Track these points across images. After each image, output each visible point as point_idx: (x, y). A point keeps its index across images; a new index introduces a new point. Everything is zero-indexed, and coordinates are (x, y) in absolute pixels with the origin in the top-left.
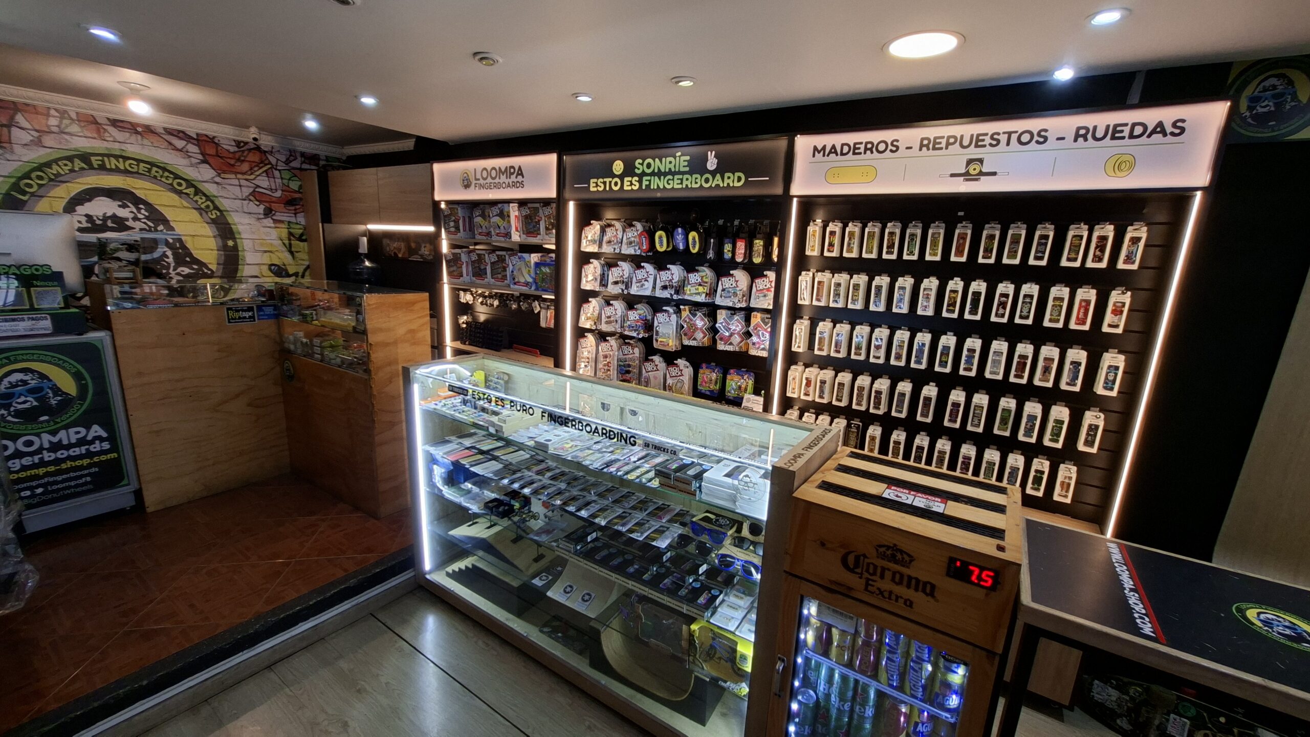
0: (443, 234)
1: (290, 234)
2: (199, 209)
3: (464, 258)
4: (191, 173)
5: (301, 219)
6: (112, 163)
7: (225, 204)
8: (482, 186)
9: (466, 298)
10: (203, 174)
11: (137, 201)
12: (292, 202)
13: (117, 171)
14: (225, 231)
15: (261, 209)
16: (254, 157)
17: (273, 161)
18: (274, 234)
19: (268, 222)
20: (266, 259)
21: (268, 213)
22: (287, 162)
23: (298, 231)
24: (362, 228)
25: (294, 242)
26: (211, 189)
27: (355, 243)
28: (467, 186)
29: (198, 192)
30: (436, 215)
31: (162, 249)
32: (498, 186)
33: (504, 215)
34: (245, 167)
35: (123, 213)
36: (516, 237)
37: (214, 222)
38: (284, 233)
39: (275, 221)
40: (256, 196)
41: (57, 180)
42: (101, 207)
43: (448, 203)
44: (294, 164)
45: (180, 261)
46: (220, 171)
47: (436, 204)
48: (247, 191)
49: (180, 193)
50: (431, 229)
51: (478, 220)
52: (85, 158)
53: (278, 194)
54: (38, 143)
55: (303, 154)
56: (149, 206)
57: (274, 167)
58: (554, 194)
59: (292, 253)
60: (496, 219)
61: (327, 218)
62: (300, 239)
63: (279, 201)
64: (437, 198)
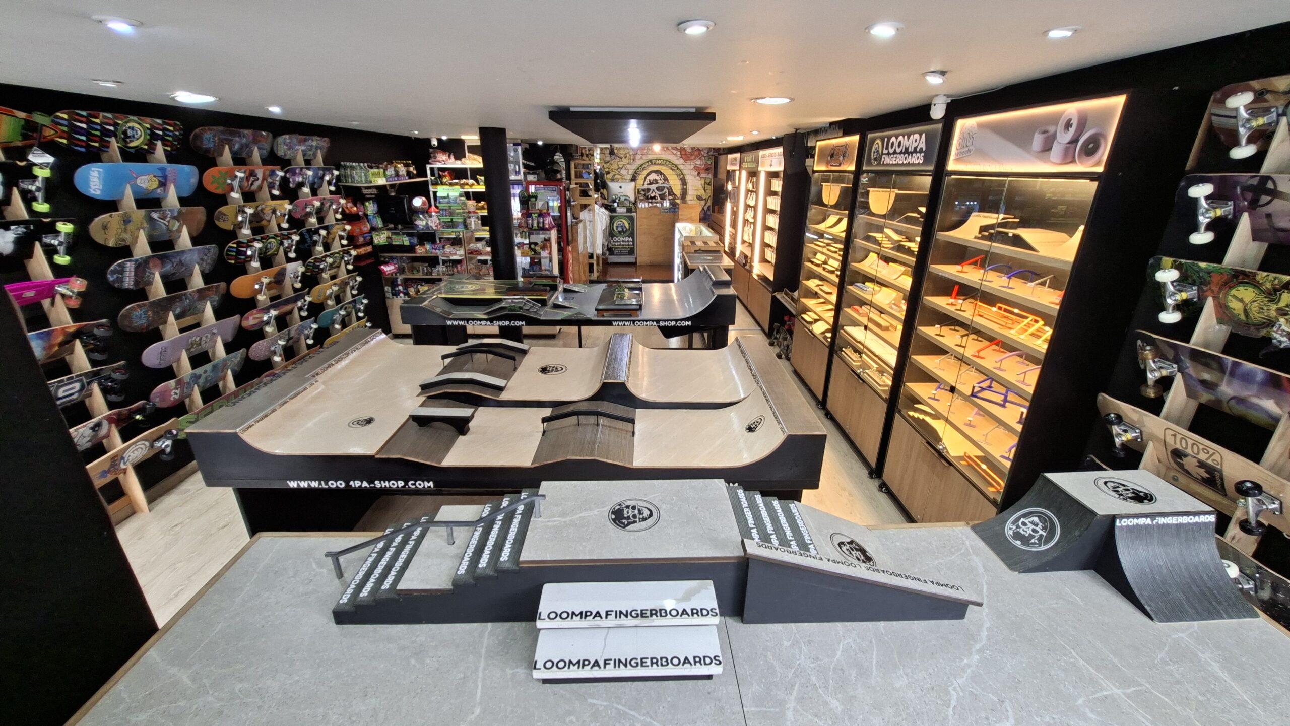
0: (729, 182)
1: (705, 182)
2: (677, 175)
3: (733, 192)
4: (676, 162)
6: (657, 162)
7: (685, 172)
10: (679, 162)
11: (661, 174)
12: (707, 169)
13: (658, 164)
14: (684, 182)
15: (697, 173)
16: (697, 153)
17: (703, 153)
18: (700, 183)
19: (698, 178)
20: (696, 193)
21: (699, 174)
22: (708, 153)
23: (708, 181)
25: (706, 186)
26: (681, 167)
29: (678, 168)
30: (728, 175)
31: (666, 190)
34: (693, 157)
35: (658, 178)
37: (681, 179)
38: (703, 182)
39: (701, 178)
40: (696, 168)
41: (644, 169)
42: (653, 177)
44: (711, 153)
45: (670, 195)
46: (685, 160)
48: (693, 166)
49: (672, 170)
52: (651, 161)
53: (703, 166)
54: (642, 158)
55: (714, 149)
56: (664, 176)
57: (703, 156)
59: (705, 191)
62: (708, 184)
63: (703, 169)
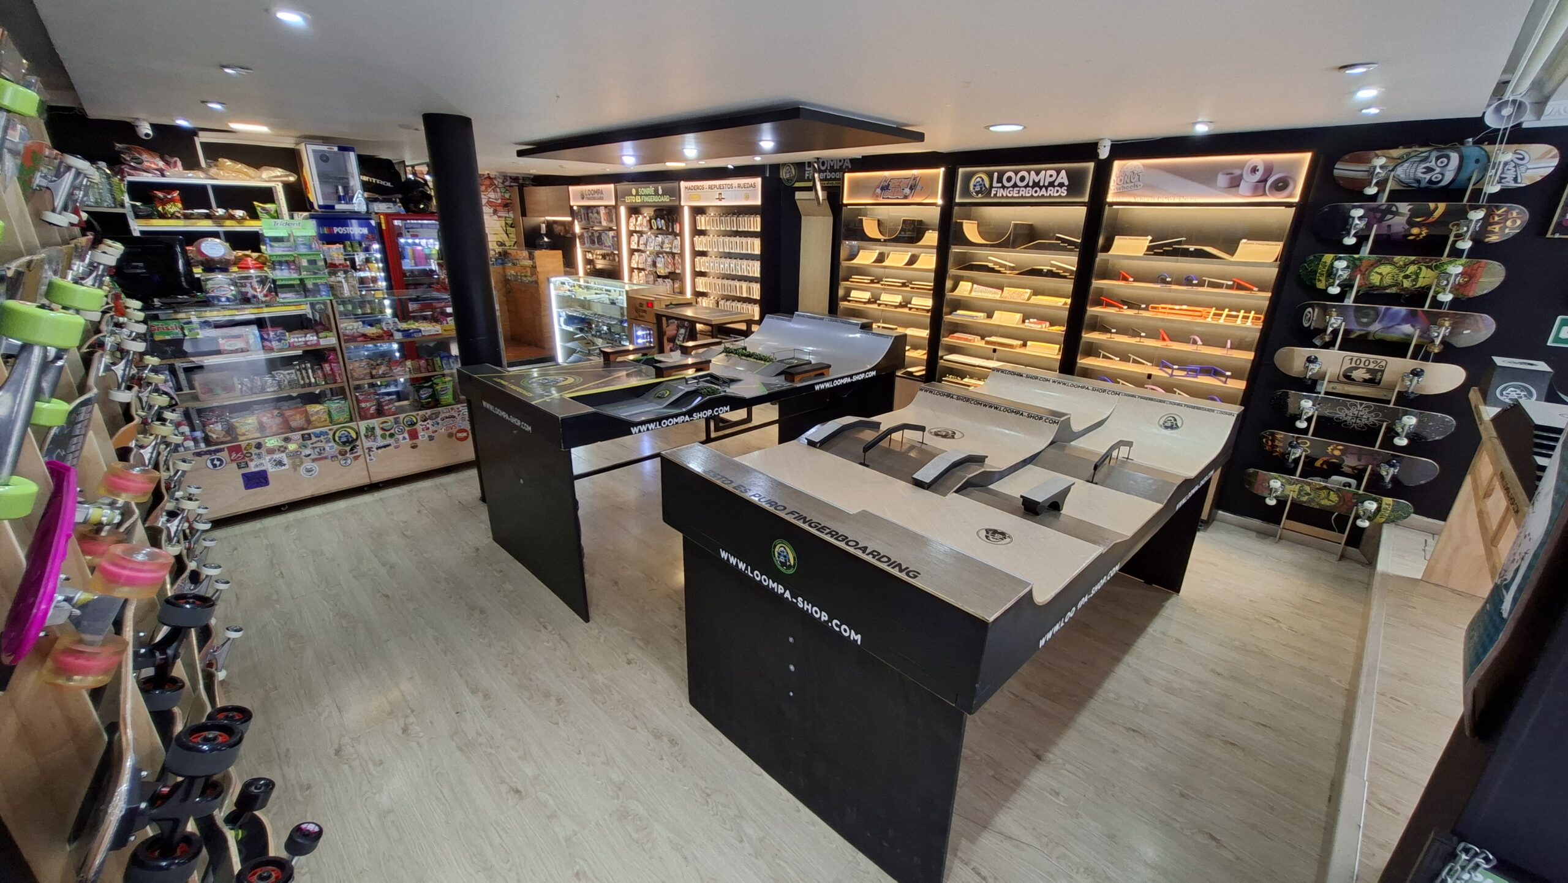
0: (576, 222)
1: (506, 223)
3: (586, 235)
5: (511, 215)
8: (589, 199)
9: (589, 256)
12: (506, 206)
15: (492, 210)
16: (487, 182)
17: (496, 182)
18: (500, 224)
19: (495, 217)
21: (495, 211)
22: (503, 183)
23: (510, 222)
24: (542, 219)
25: (508, 228)
27: (539, 228)
28: (583, 198)
30: (572, 213)
32: (594, 199)
33: (598, 213)
34: (484, 188)
36: (604, 223)
38: (503, 223)
39: (499, 217)
40: (490, 204)
43: (578, 206)
44: (507, 183)
47: (571, 207)
50: (569, 219)
51: (590, 214)
53: (499, 201)
55: (510, 177)
57: (496, 187)
58: (613, 203)
59: (508, 234)
60: (596, 215)
61: (524, 214)
62: (511, 226)
63: (500, 205)
64: (572, 204)
